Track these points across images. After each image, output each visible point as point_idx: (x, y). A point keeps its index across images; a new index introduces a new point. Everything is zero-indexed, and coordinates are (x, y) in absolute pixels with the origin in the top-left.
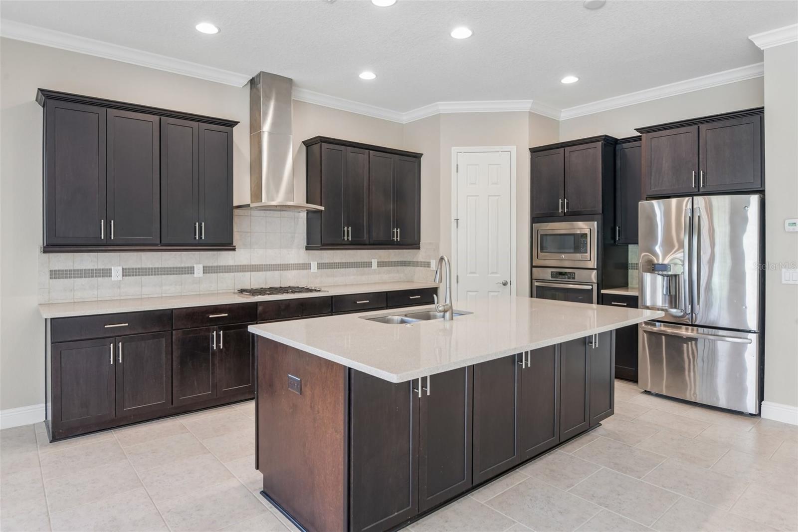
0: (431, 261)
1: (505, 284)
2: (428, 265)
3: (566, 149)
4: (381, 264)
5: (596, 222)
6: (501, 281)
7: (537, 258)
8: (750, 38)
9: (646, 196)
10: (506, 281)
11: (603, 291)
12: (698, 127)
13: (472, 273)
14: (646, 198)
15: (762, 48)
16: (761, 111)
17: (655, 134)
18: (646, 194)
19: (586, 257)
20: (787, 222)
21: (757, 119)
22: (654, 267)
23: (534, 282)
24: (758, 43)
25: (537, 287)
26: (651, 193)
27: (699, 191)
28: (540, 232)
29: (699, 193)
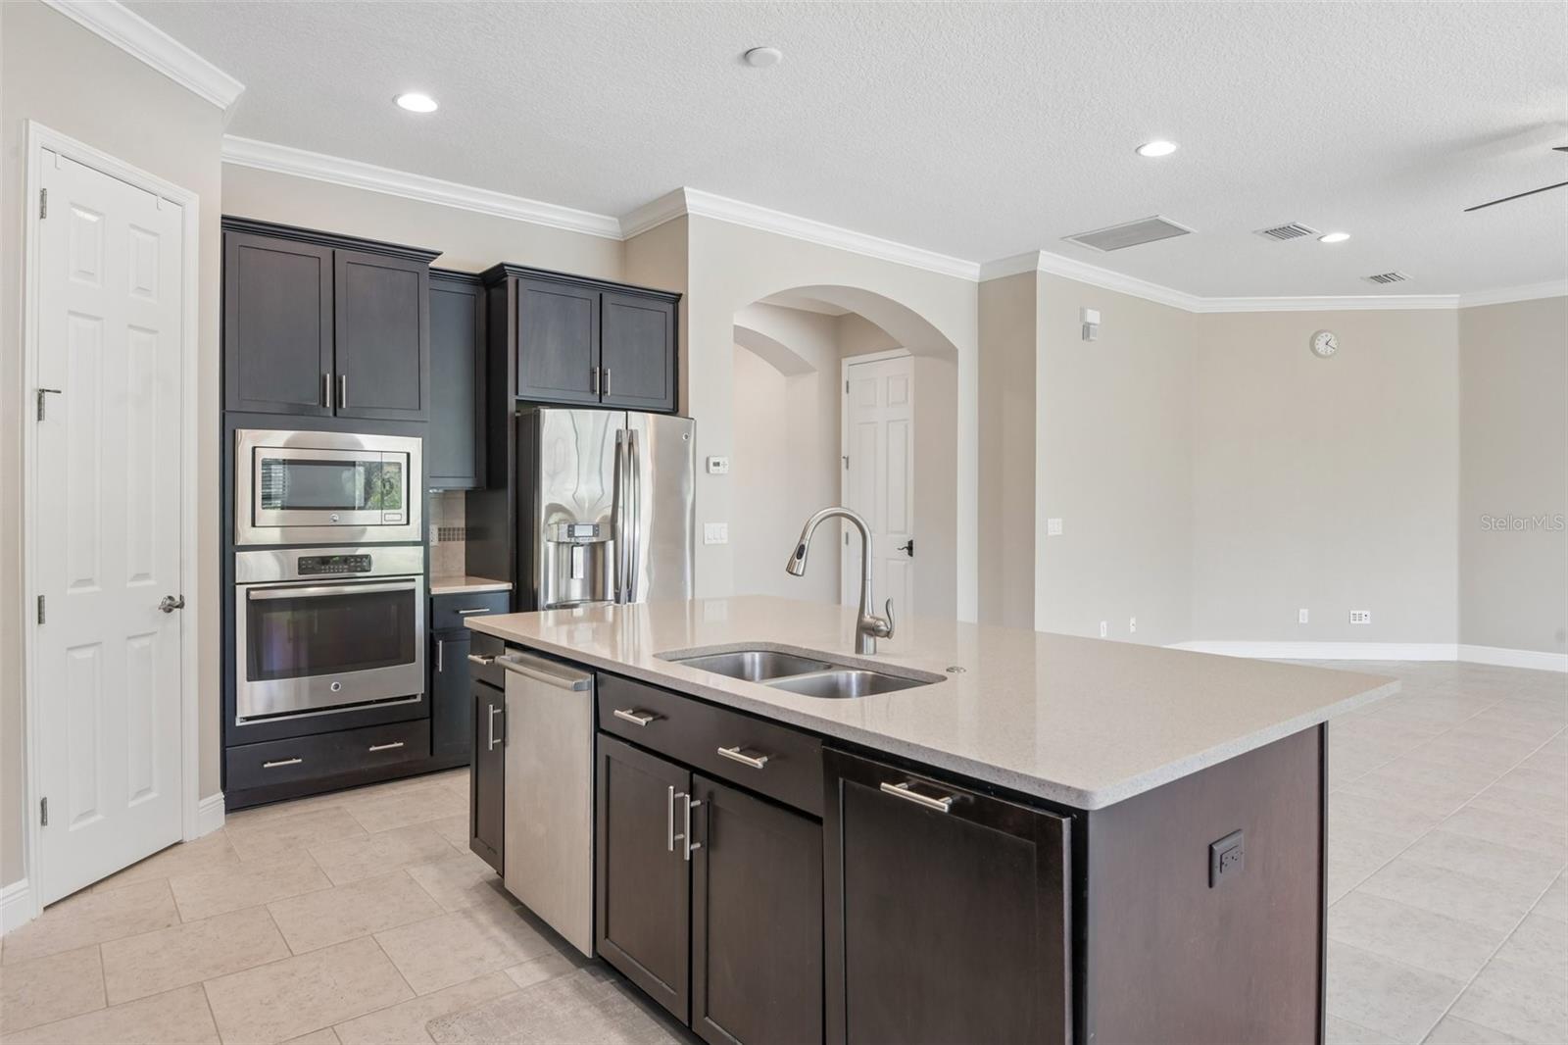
1: (170, 607)
3: (339, 251)
5: (421, 440)
6: (159, 599)
7: (253, 525)
8: (686, 189)
9: (518, 398)
10: (170, 598)
11: (435, 591)
12: (601, 295)
13: (82, 582)
14: (517, 401)
15: (689, 211)
16: (676, 299)
17: (533, 284)
18: (517, 393)
19: (398, 517)
20: (712, 460)
21: (669, 308)
22: (573, 531)
23: (241, 591)
24: (689, 201)
25: (252, 604)
26: (527, 392)
27: (600, 401)
28: (262, 455)
29: (600, 405)
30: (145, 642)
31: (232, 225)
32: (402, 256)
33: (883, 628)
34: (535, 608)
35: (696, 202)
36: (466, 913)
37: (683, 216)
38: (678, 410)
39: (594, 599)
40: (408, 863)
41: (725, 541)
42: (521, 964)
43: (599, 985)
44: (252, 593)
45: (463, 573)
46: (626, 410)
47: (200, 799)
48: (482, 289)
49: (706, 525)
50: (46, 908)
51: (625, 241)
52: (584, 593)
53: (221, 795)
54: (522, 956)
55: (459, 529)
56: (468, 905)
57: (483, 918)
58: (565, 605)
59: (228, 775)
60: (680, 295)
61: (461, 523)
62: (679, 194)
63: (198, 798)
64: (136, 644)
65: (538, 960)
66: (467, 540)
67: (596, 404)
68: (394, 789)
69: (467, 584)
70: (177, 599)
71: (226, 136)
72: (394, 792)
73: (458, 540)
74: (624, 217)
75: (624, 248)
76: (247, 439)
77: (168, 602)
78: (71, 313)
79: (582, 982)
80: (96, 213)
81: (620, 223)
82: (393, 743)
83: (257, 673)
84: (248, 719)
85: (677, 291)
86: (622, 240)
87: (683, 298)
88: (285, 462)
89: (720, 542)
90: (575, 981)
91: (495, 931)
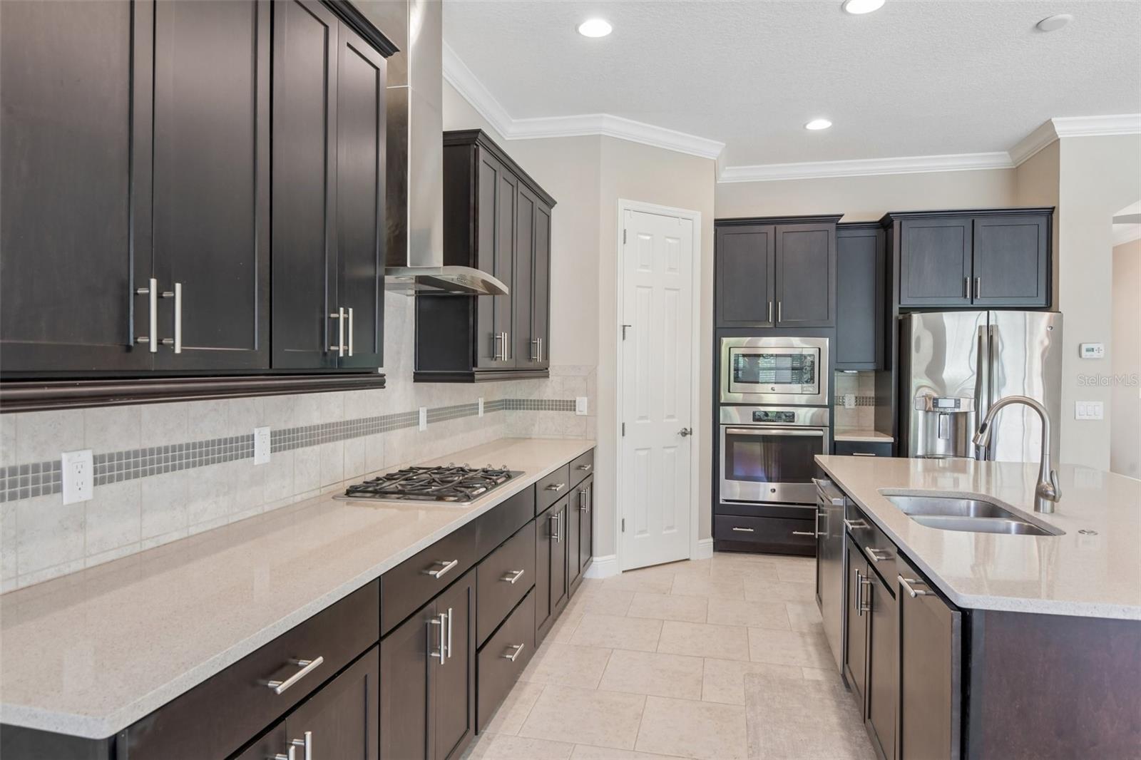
0: (578, 399)
1: (684, 434)
2: (570, 406)
3: (778, 227)
4: (490, 406)
5: (828, 339)
6: (680, 429)
7: (729, 391)
8: (1053, 120)
9: (901, 306)
10: (686, 429)
11: (837, 438)
12: (973, 221)
13: (642, 418)
14: (900, 308)
15: (1059, 136)
16: (1049, 214)
17: (912, 223)
18: (900, 303)
19: (811, 389)
20: (1084, 347)
21: (1043, 221)
22: (937, 403)
23: (722, 428)
24: (1057, 129)
25: (728, 436)
26: (907, 302)
27: (972, 303)
28: (734, 351)
29: (972, 306)
30: (672, 450)
31: (719, 223)
32: (818, 222)
33: (1051, 493)
34: (907, 457)
35: (1065, 128)
36: (802, 635)
37: (1055, 141)
38: (1051, 305)
39: (956, 455)
40: (789, 601)
41: (1100, 417)
42: (813, 668)
43: (846, 693)
44: (728, 430)
45: (873, 428)
46: (988, 309)
47: (700, 539)
48: (882, 230)
49: (1077, 403)
50: (623, 572)
51: (1017, 168)
52: (947, 449)
53: (711, 540)
54: (817, 664)
55: (870, 398)
56: (805, 631)
57: (809, 640)
58: (930, 456)
59: (716, 530)
60: (1054, 208)
61: (872, 394)
62: (1049, 125)
63: (698, 538)
64: (668, 451)
65: (824, 670)
66: (875, 405)
67: (969, 306)
68: (809, 561)
69: (875, 436)
70: (689, 430)
71: (727, 168)
72: (808, 564)
73: (870, 405)
74: (1012, 149)
75: (1016, 175)
76: (726, 341)
77: (684, 431)
78: (638, 286)
79: (837, 687)
80: (649, 235)
81: (1010, 154)
82: (808, 532)
83: (730, 476)
84: (727, 501)
85: (1051, 206)
86: (1014, 167)
87: (1056, 210)
88: (744, 356)
89: (1093, 417)
90: (834, 686)
91: (811, 649)
